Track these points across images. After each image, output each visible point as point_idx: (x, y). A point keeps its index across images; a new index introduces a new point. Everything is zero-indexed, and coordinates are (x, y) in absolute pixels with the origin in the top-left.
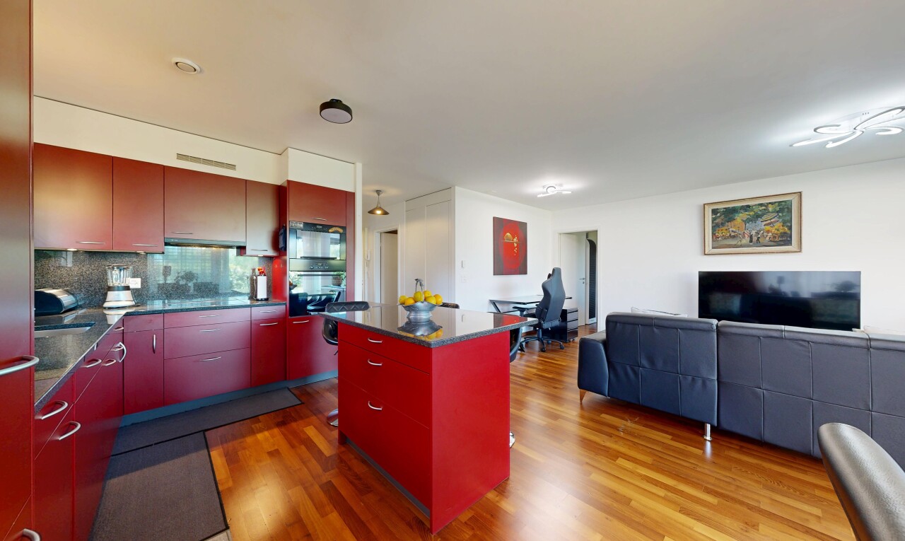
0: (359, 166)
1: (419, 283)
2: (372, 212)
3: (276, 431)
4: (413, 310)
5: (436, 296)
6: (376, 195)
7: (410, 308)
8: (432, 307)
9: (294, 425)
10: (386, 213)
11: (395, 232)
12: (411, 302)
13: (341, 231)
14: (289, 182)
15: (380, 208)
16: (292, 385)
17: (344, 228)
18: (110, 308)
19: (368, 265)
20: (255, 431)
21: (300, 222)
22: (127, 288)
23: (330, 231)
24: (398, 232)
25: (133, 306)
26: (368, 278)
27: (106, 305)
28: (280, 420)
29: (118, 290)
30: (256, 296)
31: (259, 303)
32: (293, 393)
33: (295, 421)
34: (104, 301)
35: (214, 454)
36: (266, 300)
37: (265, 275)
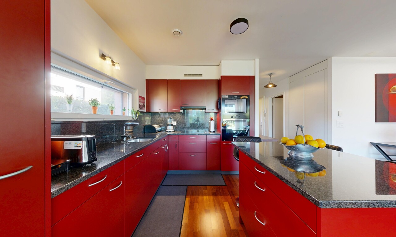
0: (257, 60)
1: (299, 129)
2: (266, 87)
3: (211, 197)
4: (295, 150)
5: (317, 140)
6: (269, 76)
7: (291, 148)
8: (314, 150)
9: (220, 197)
10: (275, 86)
11: (281, 97)
12: (292, 143)
13: (247, 97)
14: (222, 76)
15: (271, 83)
16: (223, 173)
17: (248, 96)
18: (168, 132)
19: (265, 116)
20: (204, 194)
21: (227, 95)
22: (172, 125)
23: (241, 98)
24: (284, 97)
25: (173, 132)
26: (265, 122)
27: (167, 130)
28: (215, 192)
29: (170, 126)
30: (210, 130)
31: (211, 133)
32: (223, 178)
33: (221, 195)
34: (167, 129)
35: (187, 199)
36: (214, 132)
37: (213, 121)
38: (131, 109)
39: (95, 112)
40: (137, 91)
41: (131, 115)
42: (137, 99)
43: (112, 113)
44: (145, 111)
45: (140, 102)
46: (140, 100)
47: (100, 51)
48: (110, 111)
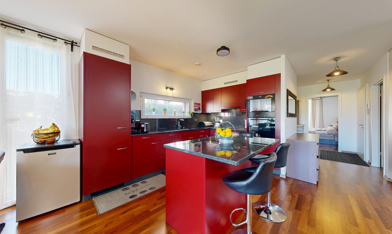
0: (283, 56)
13: (272, 96)
17: (274, 95)
19: (369, 113)
21: (251, 96)
22: (219, 122)
23: (266, 97)
26: (369, 123)
27: (215, 126)
29: (217, 122)
38: (188, 112)
39: (165, 115)
40: (193, 100)
41: (188, 115)
42: (193, 105)
43: (175, 114)
44: (201, 112)
45: (195, 107)
46: (195, 105)
47: (166, 86)
48: (174, 114)
